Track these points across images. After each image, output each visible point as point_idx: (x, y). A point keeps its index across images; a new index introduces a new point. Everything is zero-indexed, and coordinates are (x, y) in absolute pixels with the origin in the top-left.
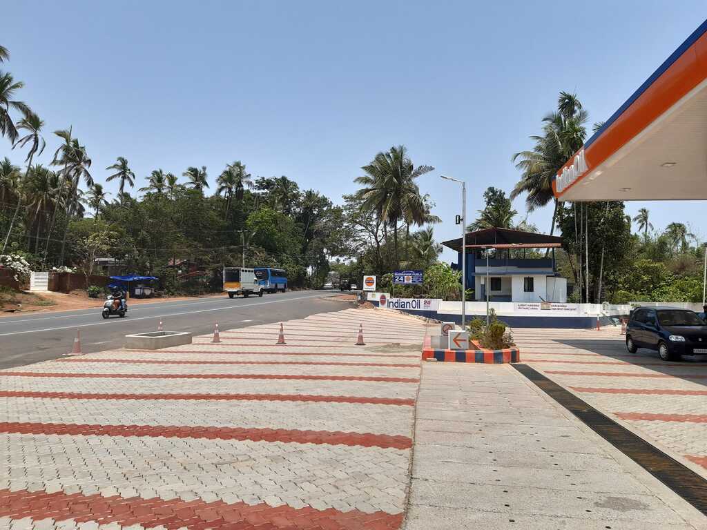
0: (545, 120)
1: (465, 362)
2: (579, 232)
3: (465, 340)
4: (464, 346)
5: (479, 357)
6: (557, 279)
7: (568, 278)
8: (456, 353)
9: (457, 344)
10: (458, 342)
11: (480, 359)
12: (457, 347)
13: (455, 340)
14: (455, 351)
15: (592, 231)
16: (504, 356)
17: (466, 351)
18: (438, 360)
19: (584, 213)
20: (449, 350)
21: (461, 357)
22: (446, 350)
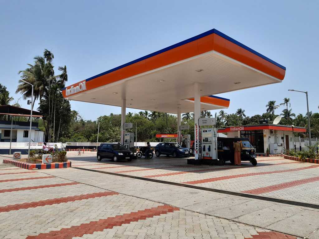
0: (35, 58)
1: (50, 168)
2: (51, 111)
3: (51, 159)
4: (50, 161)
5: (57, 165)
6: (39, 131)
7: (44, 131)
8: (47, 165)
9: (47, 161)
10: (48, 160)
11: (57, 167)
12: (47, 162)
13: (46, 159)
14: (46, 164)
15: (57, 112)
16: (67, 165)
17: (51, 164)
18: (38, 169)
19: (54, 104)
20: (43, 164)
21: (49, 167)
22: (41, 164)
